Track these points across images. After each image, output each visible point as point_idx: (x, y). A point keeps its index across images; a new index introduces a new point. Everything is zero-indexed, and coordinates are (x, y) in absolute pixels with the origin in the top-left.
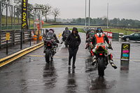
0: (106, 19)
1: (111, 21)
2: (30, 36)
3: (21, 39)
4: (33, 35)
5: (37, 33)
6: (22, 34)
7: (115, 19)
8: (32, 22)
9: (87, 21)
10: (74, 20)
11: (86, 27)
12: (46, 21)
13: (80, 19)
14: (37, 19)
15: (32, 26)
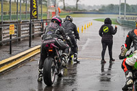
3: (30, 33)
6: (31, 26)
8: (44, 10)
9: (122, 9)
10: (103, 7)
11: (120, 16)
12: (64, 9)
13: (112, 5)
14: (52, 5)
15: (44, 15)
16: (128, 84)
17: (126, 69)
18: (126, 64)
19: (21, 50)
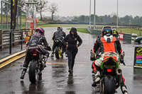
0: (115, 17)
1: (122, 19)
2: (21, 38)
3: (10, 41)
4: (25, 36)
5: (29, 34)
6: (11, 35)
7: (127, 17)
8: (23, 21)
9: (92, 19)
10: (76, 17)
11: (90, 26)
12: (41, 19)
13: (83, 16)
14: (30, 16)
15: (23, 26)
16: (96, 81)
17: (95, 69)
18: (95, 65)
19: (2, 56)
